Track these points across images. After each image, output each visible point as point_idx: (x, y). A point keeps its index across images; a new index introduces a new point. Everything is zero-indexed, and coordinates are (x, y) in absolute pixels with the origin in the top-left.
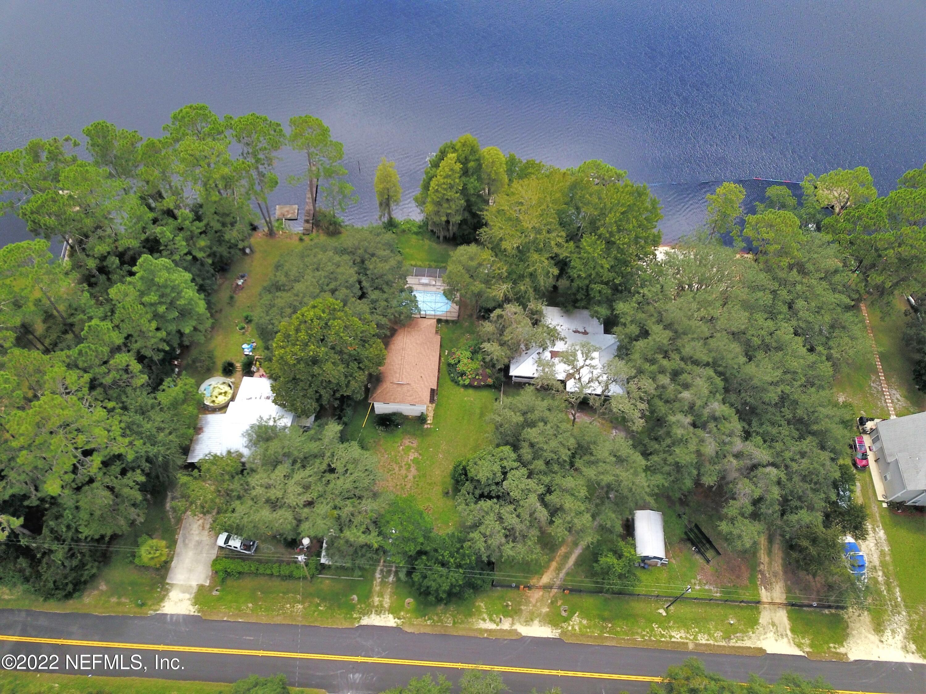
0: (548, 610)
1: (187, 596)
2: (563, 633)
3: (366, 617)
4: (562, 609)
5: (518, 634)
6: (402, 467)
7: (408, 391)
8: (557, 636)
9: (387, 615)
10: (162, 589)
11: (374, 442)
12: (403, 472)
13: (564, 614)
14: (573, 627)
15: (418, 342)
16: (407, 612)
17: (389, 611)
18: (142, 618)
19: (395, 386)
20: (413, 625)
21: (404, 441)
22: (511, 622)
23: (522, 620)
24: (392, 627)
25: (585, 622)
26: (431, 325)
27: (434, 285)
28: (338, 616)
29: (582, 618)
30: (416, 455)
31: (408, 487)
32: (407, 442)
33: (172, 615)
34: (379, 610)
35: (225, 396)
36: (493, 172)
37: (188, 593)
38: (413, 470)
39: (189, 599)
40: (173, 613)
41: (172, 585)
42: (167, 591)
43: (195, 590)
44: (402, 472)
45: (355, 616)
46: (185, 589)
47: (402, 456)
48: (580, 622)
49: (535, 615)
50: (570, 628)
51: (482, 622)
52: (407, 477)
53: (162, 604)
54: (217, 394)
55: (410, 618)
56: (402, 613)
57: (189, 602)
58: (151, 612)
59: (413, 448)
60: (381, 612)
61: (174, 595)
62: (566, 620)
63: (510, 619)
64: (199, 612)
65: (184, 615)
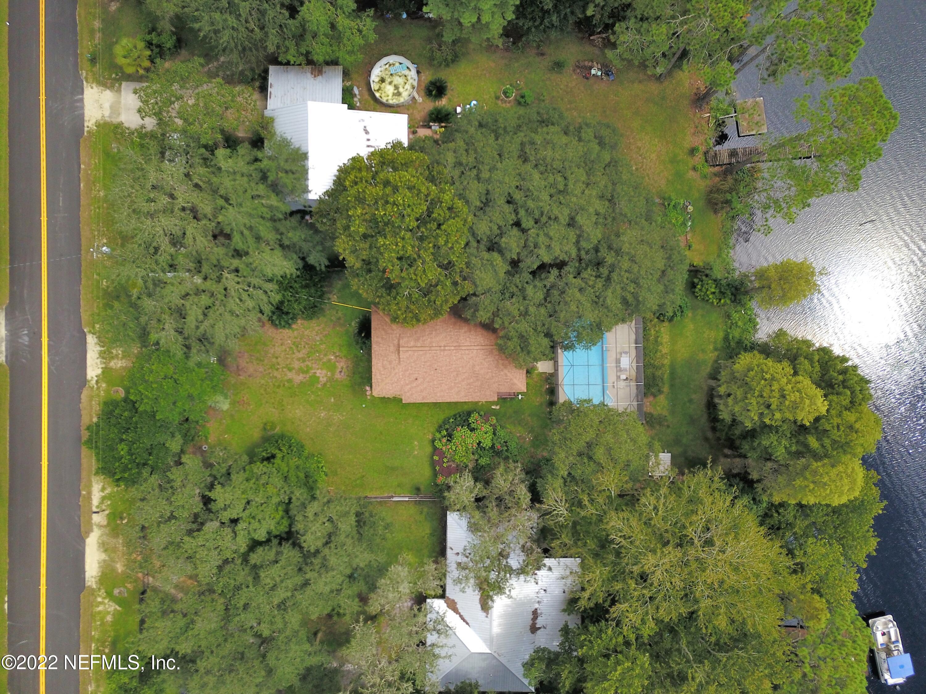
0: (120, 571)
1: (107, 113)
2: (92, 592)
3: (96, 340)
4: (122, 589)
5: (88, 533)
6: (304, 361)
7: (390, 362)
8: (88, 584)
9: (100, 366)
10: (115, 79)
11: (339, 319)
12: (296, 365)
13: (116, 591)
14: (100, 603)
15: (477, 368)
16: (107, 391)
17: (106, 368)
18: (76, 65)
19: (396, 342)
20: (91, 401)
21: (344, 360)
22: (102, 523)
23: (105, 538)
24: (86, 374)
25: (109, 618)
26: (514, 384)
27: (618, 377)
28: (95, 305)
29: (113, 615)
30: (323, 380)
31: (276, 374)
32: (342, 364)
33: (82, 100)
34: (105, 356)
35: (394, 94)
36: (806, 483)
37: (111, 113)
38: (300, 378)
39: (103, 116)
40: (86, 101)
41: (119, 91)
42: (111, 87)
43: (115, 121)
44: (297, 362)
45: (97, 326)
46: (115, 109)
47: (321, 360)
48: (109, 613)
49: (113, 555)
50: (99, 599)
51: (100, 487)
52: (290, 370)
53: (94, 85)
54: (395, 82)
55: (98, 395)
56: (104, 385)
57: (99, 117)
58: (84, 74)
59: (333, 374)
60: (103, 358)
61: (108, 96)
62: (109, 594)
63: (105, 523)
64: (89, 132)
65: (83, 115)
